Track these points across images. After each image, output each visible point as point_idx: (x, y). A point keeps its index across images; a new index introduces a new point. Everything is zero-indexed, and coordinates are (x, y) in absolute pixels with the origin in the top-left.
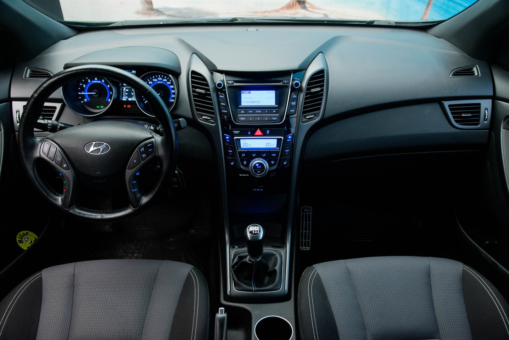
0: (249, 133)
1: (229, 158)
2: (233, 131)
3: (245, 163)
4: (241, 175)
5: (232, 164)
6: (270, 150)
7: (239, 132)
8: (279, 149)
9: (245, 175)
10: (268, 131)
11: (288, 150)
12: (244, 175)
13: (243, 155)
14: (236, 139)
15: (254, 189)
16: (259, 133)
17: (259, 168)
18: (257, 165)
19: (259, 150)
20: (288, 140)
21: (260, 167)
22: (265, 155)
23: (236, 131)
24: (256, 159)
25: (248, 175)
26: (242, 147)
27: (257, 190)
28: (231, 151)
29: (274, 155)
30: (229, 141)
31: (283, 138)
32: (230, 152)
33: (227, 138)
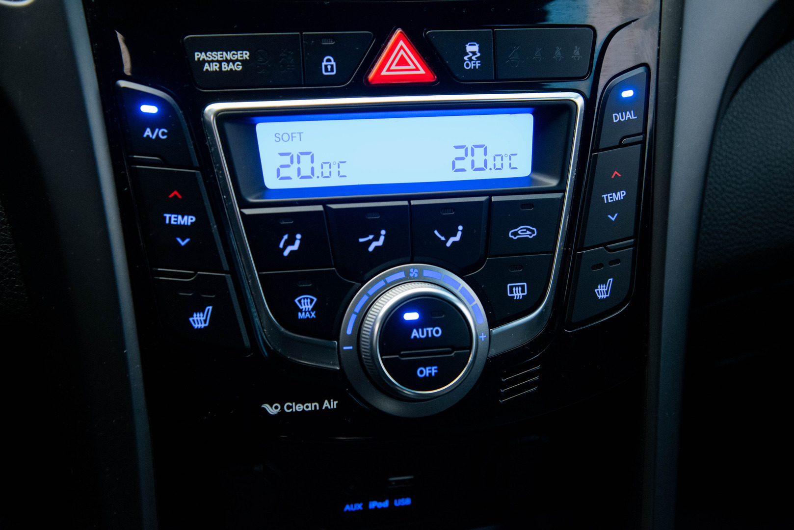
0: (329, 65)
1: (167, 274)
2: (199, 56)
3: (306, 305)
4: (272, 410)
5: (199, 320)
6: (491, 194)
7: (244, 62)
8: (553, 183)
9: (311, 406)
10: (472, 48)
11: (620, 195)
12: (299, 408)
13: (290, 242)
14: (223, 118)
15: (353, 502)
16: (402, 62)
17: (429, 342)
18: (411, 316)
19: (409, 198)
20: (617, 117)
21: (435, 332)
22: (457, 238)
23: (218, 55)
24: (396, 272)
25: (330, 405)
26: (271, 181)
27: (373, 505)
28: (188, 220)
29: (524, 232)
30: (160, 133)
31: (580, 101)
32: (182, 230)
33: (149, 109)
